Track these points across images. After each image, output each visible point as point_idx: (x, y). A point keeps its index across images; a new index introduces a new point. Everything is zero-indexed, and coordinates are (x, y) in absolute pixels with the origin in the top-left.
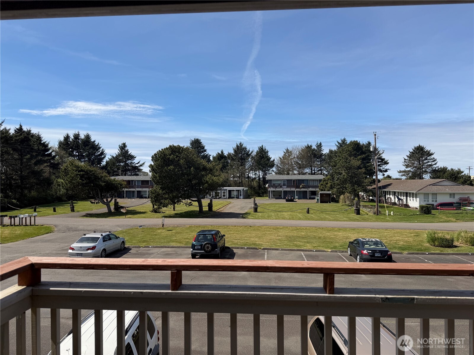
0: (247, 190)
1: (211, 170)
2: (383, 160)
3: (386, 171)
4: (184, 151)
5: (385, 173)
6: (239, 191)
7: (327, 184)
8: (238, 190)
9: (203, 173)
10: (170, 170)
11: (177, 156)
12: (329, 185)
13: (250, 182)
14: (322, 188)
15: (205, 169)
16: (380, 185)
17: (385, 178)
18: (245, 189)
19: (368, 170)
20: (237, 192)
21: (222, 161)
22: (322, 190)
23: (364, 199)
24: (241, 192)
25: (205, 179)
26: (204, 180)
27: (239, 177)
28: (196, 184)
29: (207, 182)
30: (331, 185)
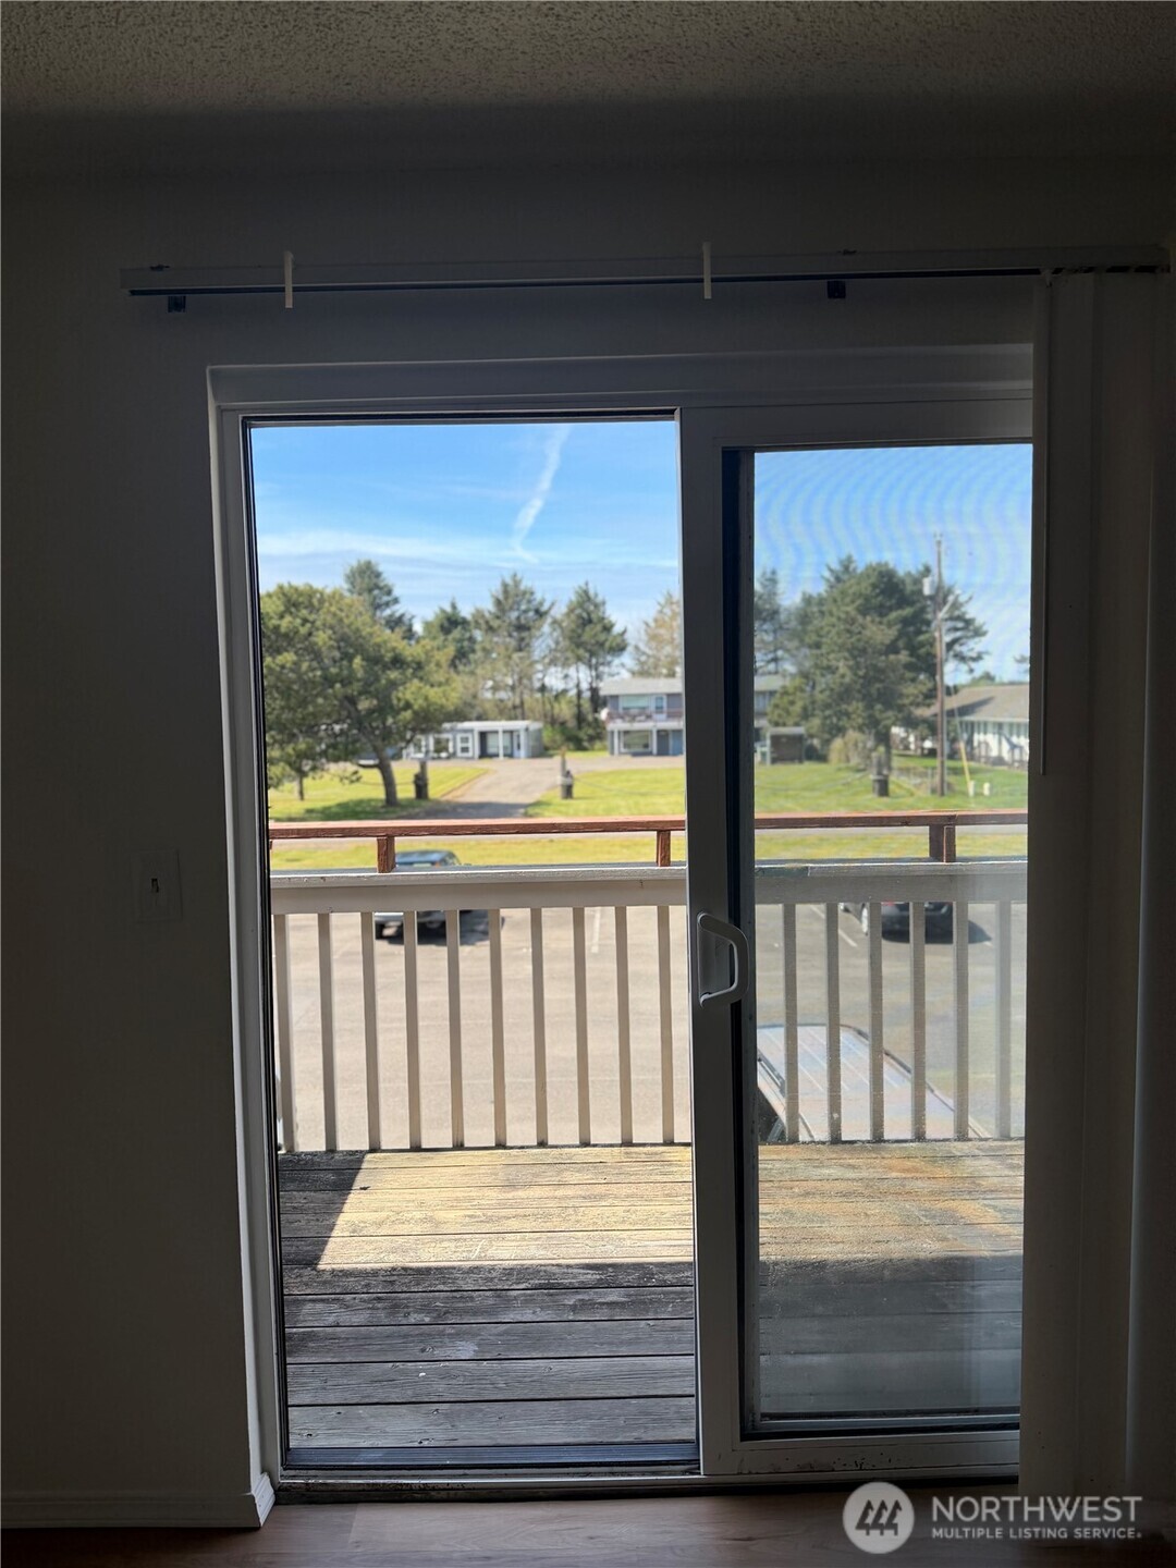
0: (540, 731)
1: (419, 666)
2: (968, 622)
3: (978, 658)
4: (327, 604)
5: (973, 665)
6: (515, 734)
7: (792, 703)
8: (511, 732)
9: (394, 675)
10: (283, 667)
11: (305, 621)
12: (797, 708)
13: (550, 703)
14: (775, 718)
15: (398, 662)
16: (953, 703)
17: (975, 682)
18: (535, 726)
19: (918, 657)
20: (508, 735)
21: (456, 633)
22: (777, 724)
23: (907, 748)
24: (518, 736)
25: (400, 695)
26: (399, 700)
27: (513, 688)
28: (370, 712)
29: (408, 706)
30: (805, 709)
